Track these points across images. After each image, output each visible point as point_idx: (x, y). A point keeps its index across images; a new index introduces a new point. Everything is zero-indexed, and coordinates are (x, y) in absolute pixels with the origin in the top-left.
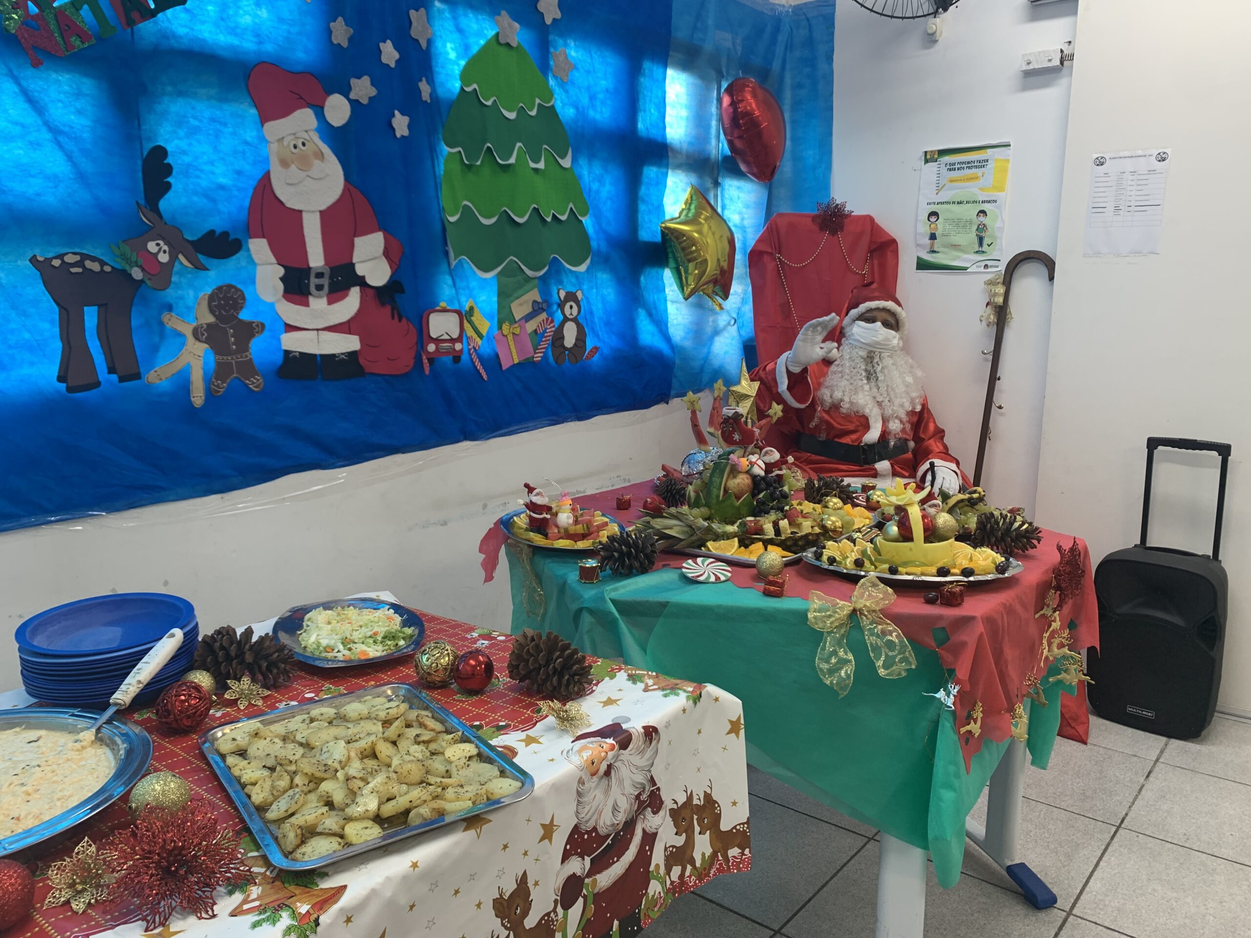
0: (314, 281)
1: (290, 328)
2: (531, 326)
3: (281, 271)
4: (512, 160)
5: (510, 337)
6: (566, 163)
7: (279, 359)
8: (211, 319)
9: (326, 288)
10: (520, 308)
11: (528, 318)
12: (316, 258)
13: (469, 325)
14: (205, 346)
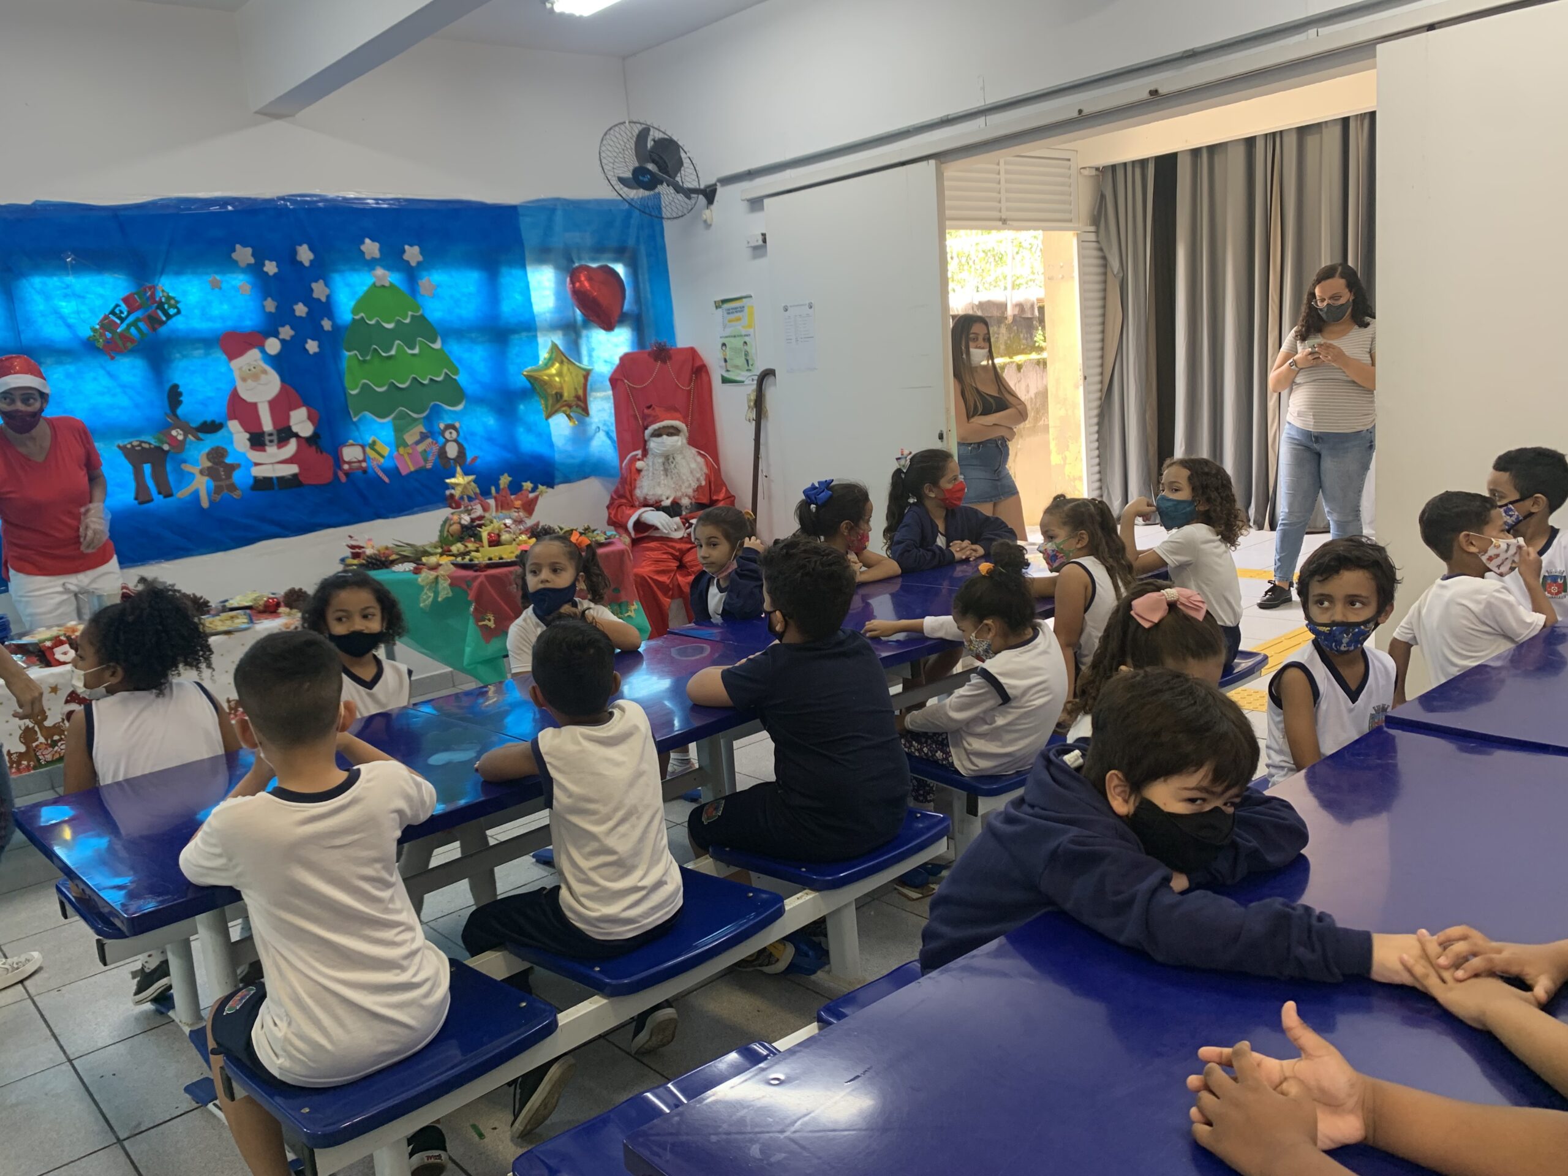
0: (267, 438)
1: (256, 464)
2: (421, 448)
3: (247, 436)
4: (393, 352)
5: (406, 456)
6: (437, 345)
7: (251, 481)
8: (209, 464)
9: (276, 441)
10: (411, 437)
11: (418, 443)
12: (267, 425)
13: (372, 451)
14: (207, 478)
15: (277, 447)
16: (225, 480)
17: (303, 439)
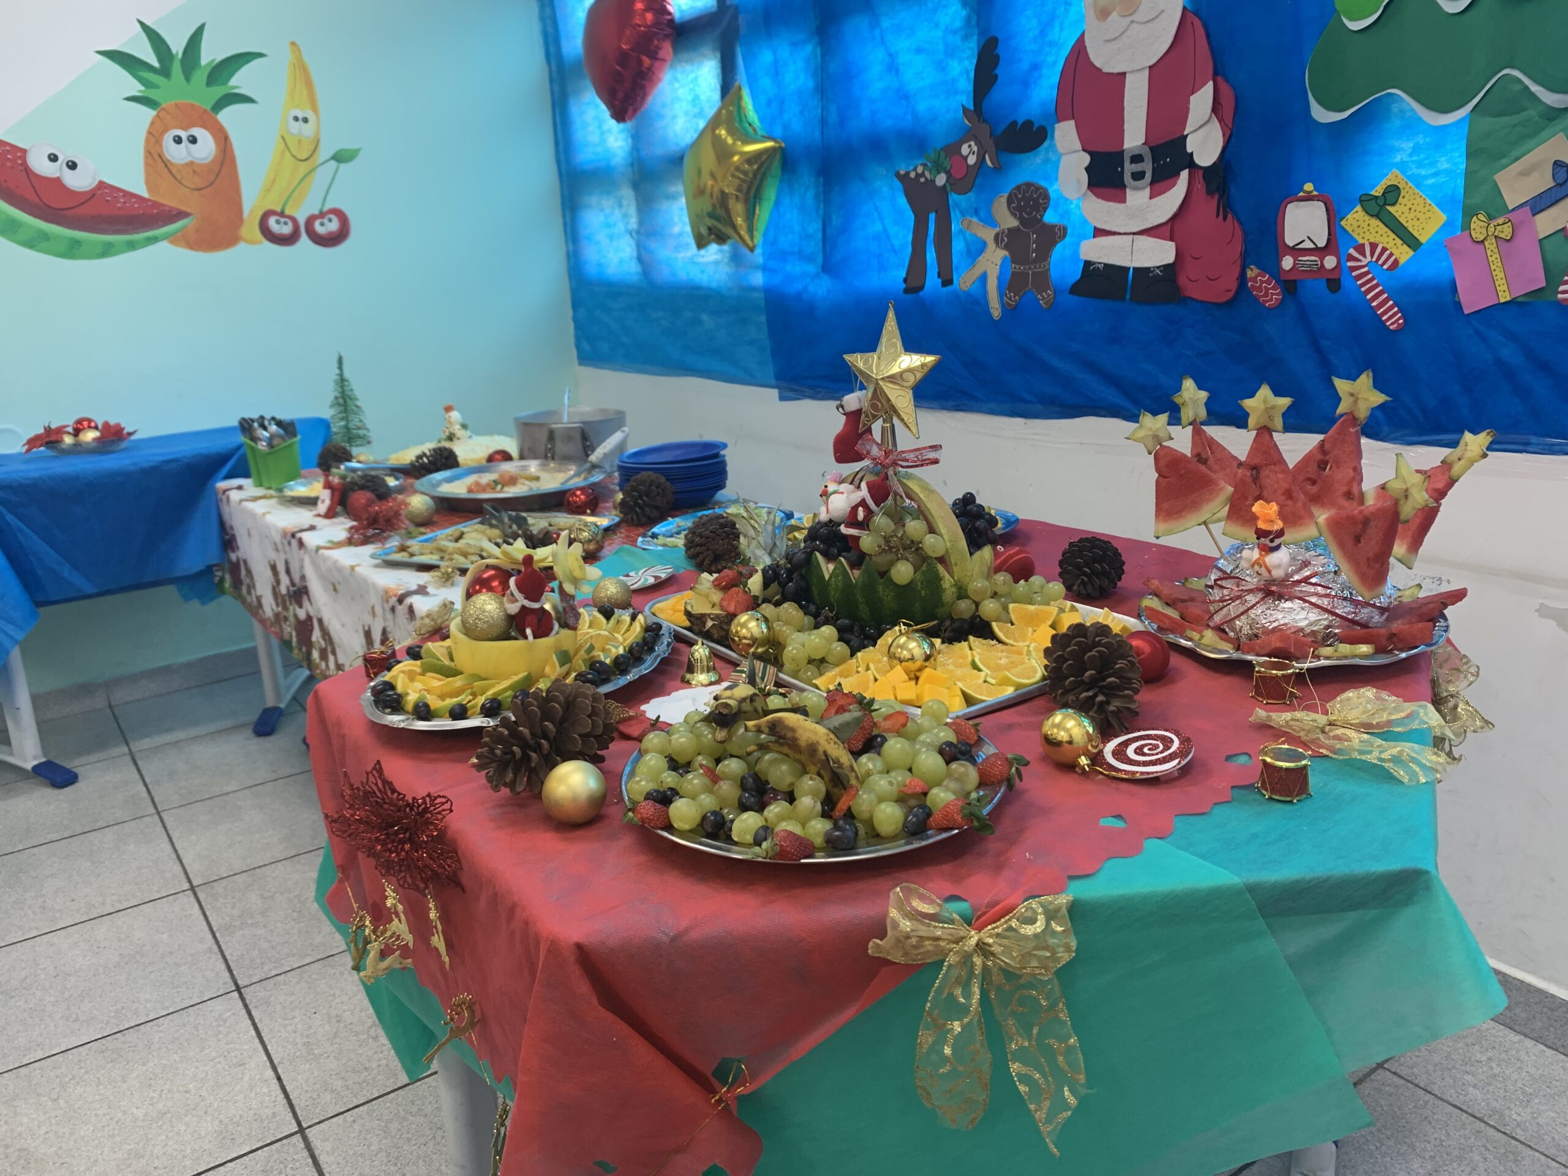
0: (1129, 168)
1: (1099, 232)
2: (1544, 225)
3: (1086, 159)
5: (1491, 245)
7: (1077, 272)
9: (1148, 176)
10: (1521, 181)
11: (1539, 204)
12: (1134, 137)
13: (1375, 222)
14: (1005, 253)
15: (1147, 191)
16: (1035, 261)
17: (1201, 172)
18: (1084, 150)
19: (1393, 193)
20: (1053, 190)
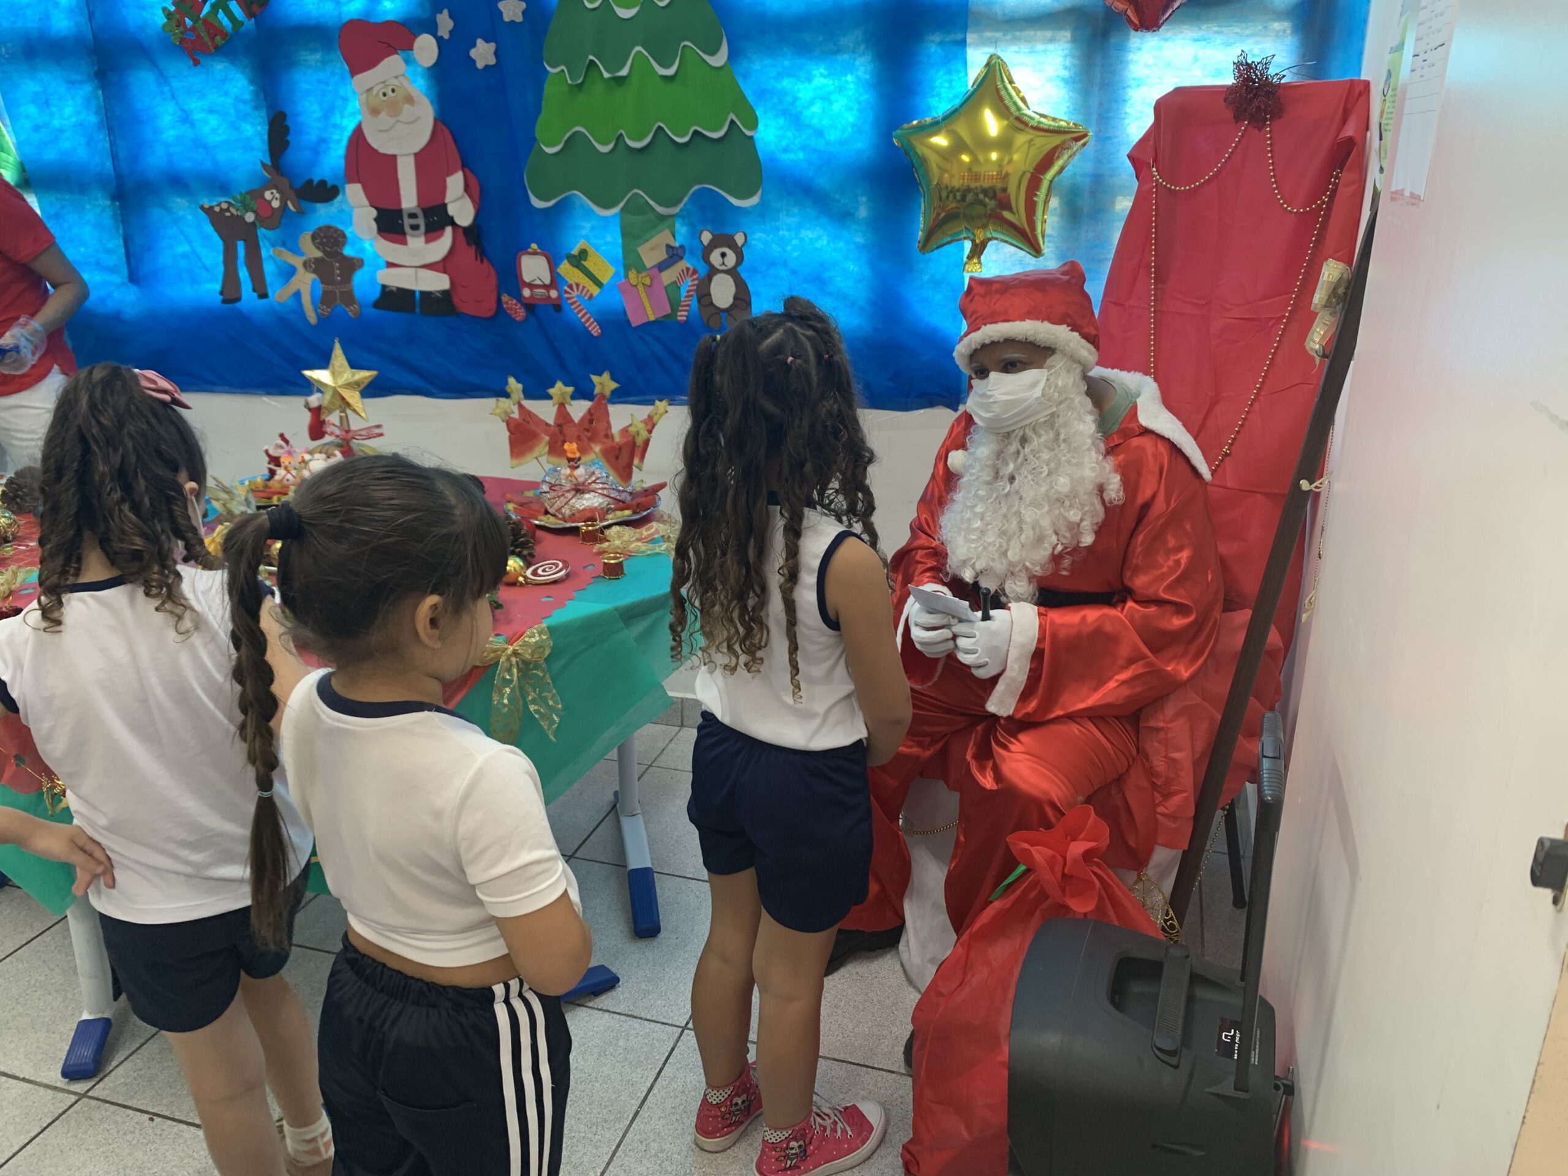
0: (407, 222)
1: (390, 265)
2: (668, 277)
4: (624, 72)
5: (641, 288)
6: (720, 59)
7: (376, 293)
9: (423, 228)
10: (652, 253)
11: (662, 266)
12: (409, 200)
13: (576, 271)
14: (313, 276)
15: (422, 239)
16: (340, 283)
17: (461, 231)
18: (372, 206)
19: (583, 254)
20: (348, 232)
